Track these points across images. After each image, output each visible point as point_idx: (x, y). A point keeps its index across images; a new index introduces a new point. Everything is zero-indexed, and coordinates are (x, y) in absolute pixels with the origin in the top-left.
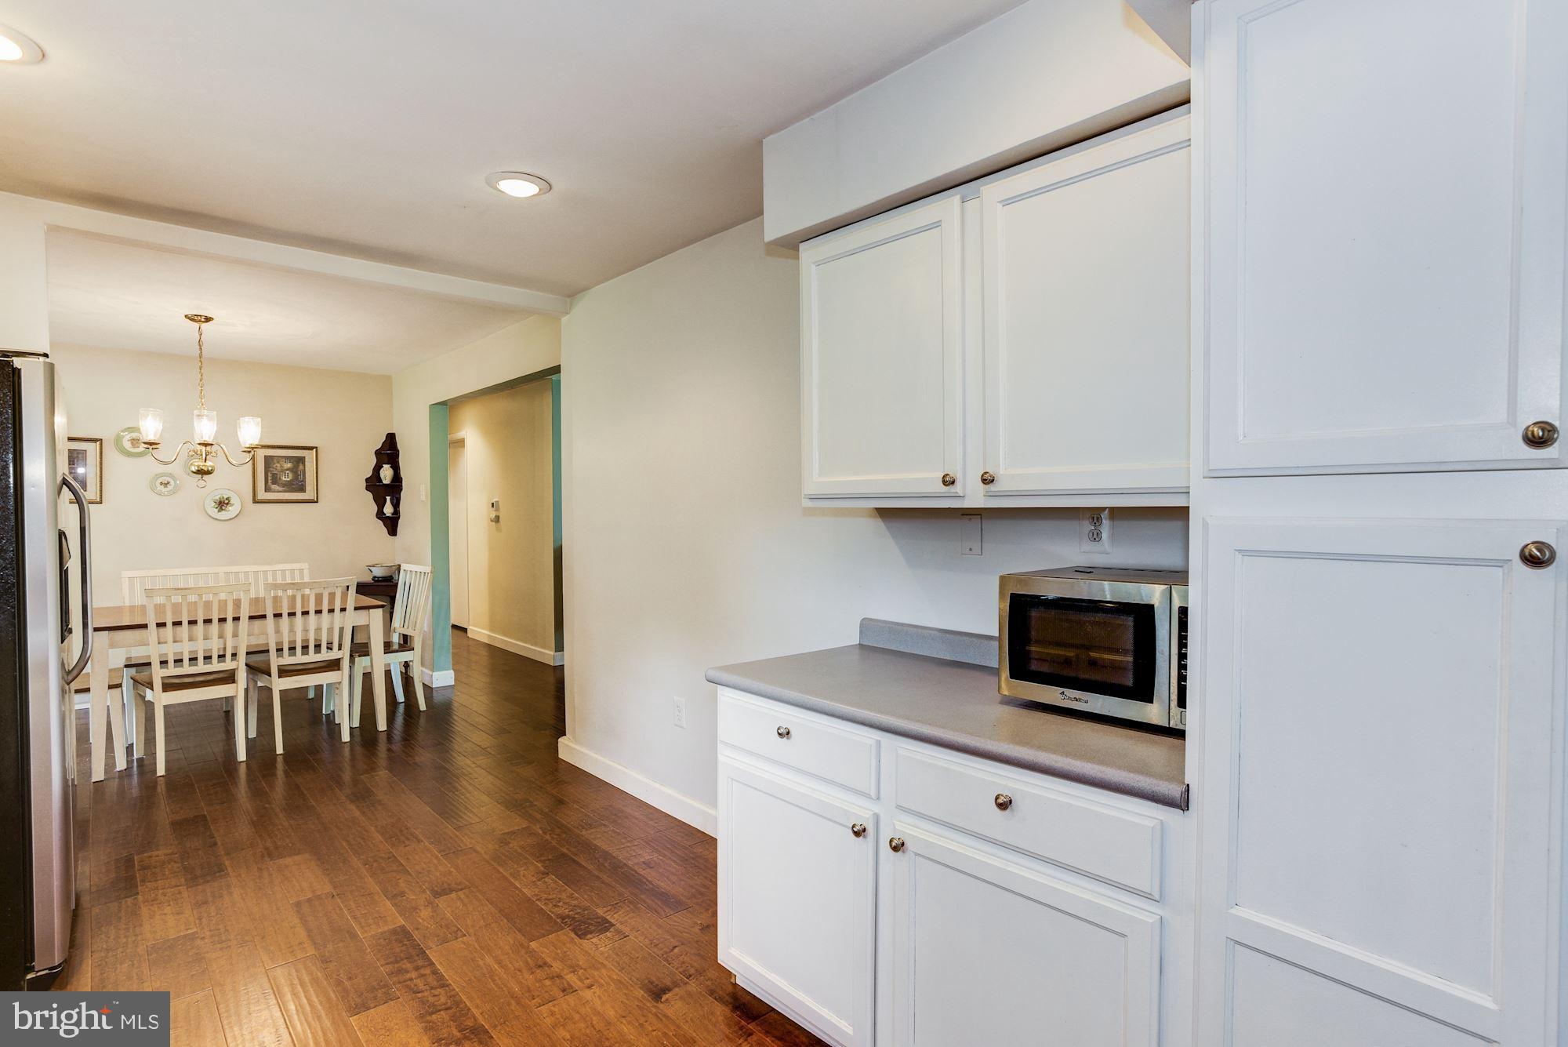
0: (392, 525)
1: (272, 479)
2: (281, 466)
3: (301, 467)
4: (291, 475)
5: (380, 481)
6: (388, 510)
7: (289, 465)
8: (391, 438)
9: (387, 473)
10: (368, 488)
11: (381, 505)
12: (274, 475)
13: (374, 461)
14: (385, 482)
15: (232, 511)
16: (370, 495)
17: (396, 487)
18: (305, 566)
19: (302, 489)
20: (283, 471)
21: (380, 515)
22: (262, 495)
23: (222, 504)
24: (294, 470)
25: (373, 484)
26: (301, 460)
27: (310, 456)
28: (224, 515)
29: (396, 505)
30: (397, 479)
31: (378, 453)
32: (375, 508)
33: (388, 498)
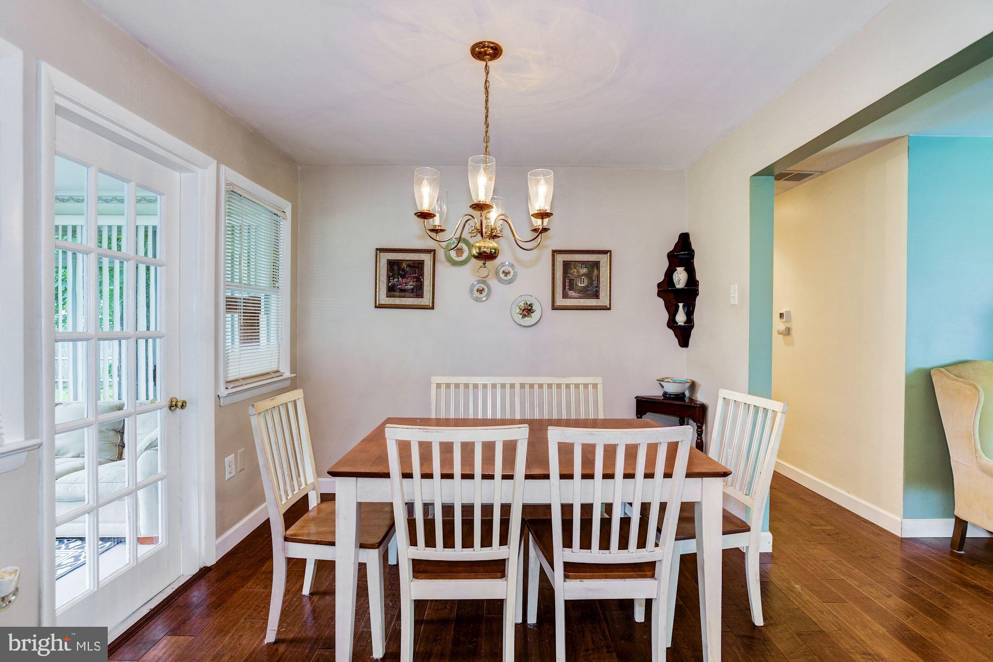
0: (683, 335)
1: (569, 284)
2: (578, 272)
3: (596, 272)
4: (586, 281)
5: (673, 285)
6: (681, 318)
7: (584, 271)
8: (684, 240)
9: (680, 278)
10: (660, 294)
11: (672, 312)
12: (571, 281)
13: (665, 264)
14: (678, 286)
15: (535, 316)
16: (661, 302)
17: (689, 294)
18: (599, 380)
19: (596, 296)
20: (579, 276)
21: (672, 323)
22: (560, 302)
23: (528, 310)
24: (589, 276)
25: (666, 289)
26: (597, 264)
27: (603, 259)
28: (528, 321)
29: (690, 314)
30: (692, 283)
31: (670, 256)
32: (665, 316)
33: (681, 305)
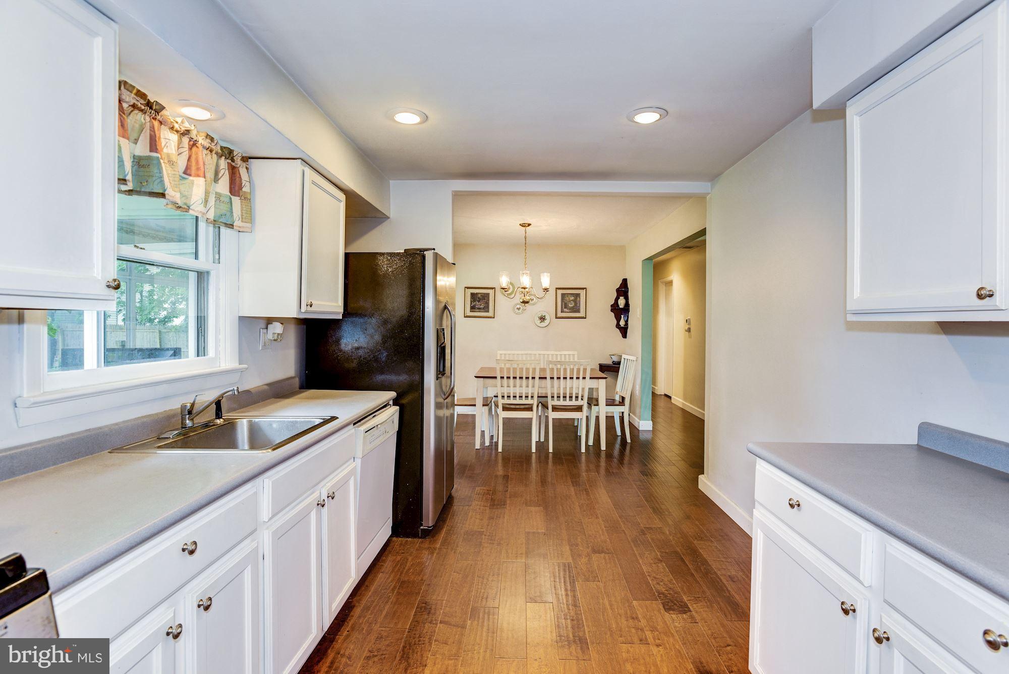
0: (624, 331)
1: (565, 305)
2: (569, 299)
3: (578, 299)
4: (573, 304)
5: (618, 306)
6: (622, 323)
7: (573, 298)
8: (625, 281)
9: (622, 302)
10: (612, 311)
11: (618, 320)
12: (565, 304)
13: (615, 295)
14: (620, 307)
15: (547, 322)
16: (613, 314)
17: (626, 309)
18: (576, 353)
19: (578, 311)
20: (570, 301)
21: (618, 326)
22: (560, 314)
23: (542, 319)
24: (575, 301)
25: (615, 308)
26: (578, 295)
27: (582, 293)
28: (543, 324)
29: (627, 322)
30: (627, 305)
31: (618, 290)
32: (615, 322)
33: (622, 316)
